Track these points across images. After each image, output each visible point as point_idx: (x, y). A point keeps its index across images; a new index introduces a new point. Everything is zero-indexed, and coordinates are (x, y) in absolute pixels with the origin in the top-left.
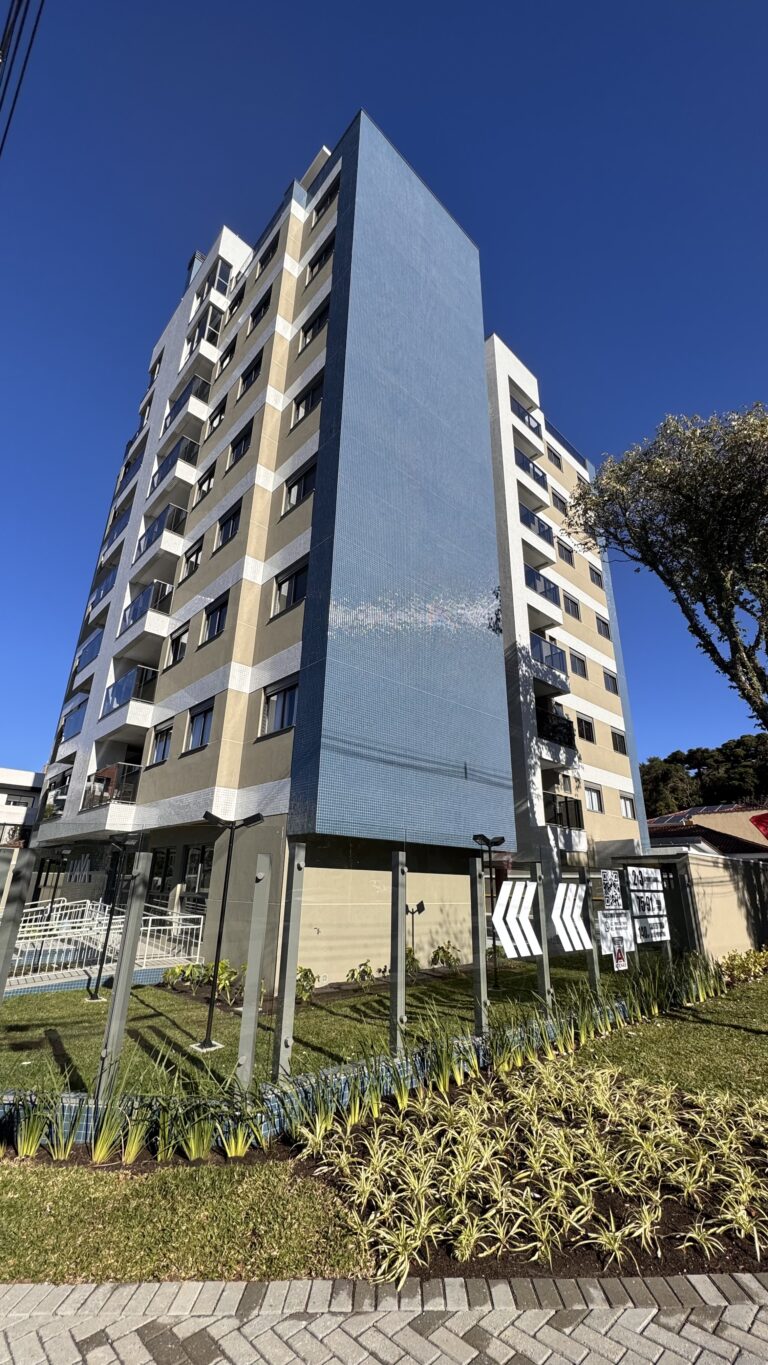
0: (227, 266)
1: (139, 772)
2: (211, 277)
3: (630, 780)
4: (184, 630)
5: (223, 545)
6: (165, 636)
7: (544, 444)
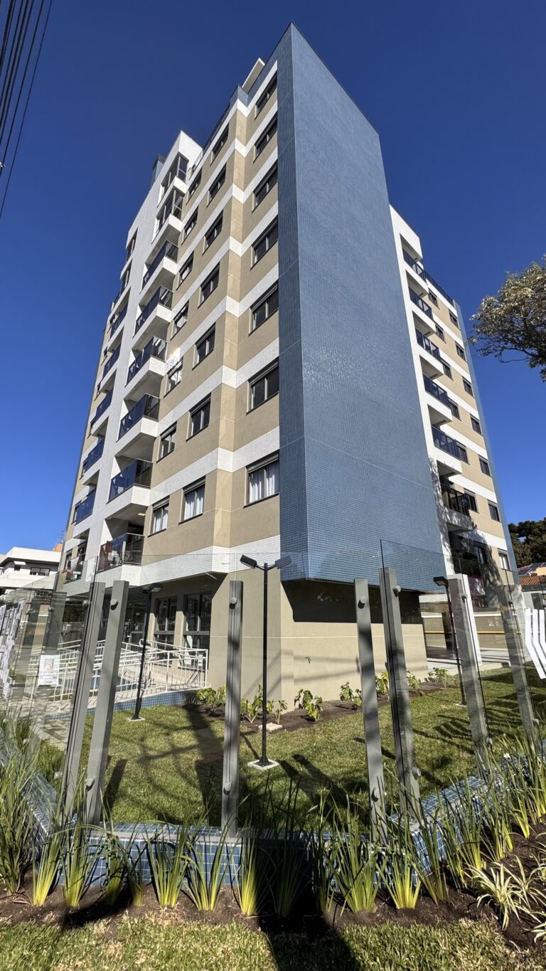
0: (185, 161)
1: (142, 540)
2: (173, 170)
3: (504, 541)
4: (172, 430)
5: (200, 361)
6: (156, 436)
7: (427, 286)
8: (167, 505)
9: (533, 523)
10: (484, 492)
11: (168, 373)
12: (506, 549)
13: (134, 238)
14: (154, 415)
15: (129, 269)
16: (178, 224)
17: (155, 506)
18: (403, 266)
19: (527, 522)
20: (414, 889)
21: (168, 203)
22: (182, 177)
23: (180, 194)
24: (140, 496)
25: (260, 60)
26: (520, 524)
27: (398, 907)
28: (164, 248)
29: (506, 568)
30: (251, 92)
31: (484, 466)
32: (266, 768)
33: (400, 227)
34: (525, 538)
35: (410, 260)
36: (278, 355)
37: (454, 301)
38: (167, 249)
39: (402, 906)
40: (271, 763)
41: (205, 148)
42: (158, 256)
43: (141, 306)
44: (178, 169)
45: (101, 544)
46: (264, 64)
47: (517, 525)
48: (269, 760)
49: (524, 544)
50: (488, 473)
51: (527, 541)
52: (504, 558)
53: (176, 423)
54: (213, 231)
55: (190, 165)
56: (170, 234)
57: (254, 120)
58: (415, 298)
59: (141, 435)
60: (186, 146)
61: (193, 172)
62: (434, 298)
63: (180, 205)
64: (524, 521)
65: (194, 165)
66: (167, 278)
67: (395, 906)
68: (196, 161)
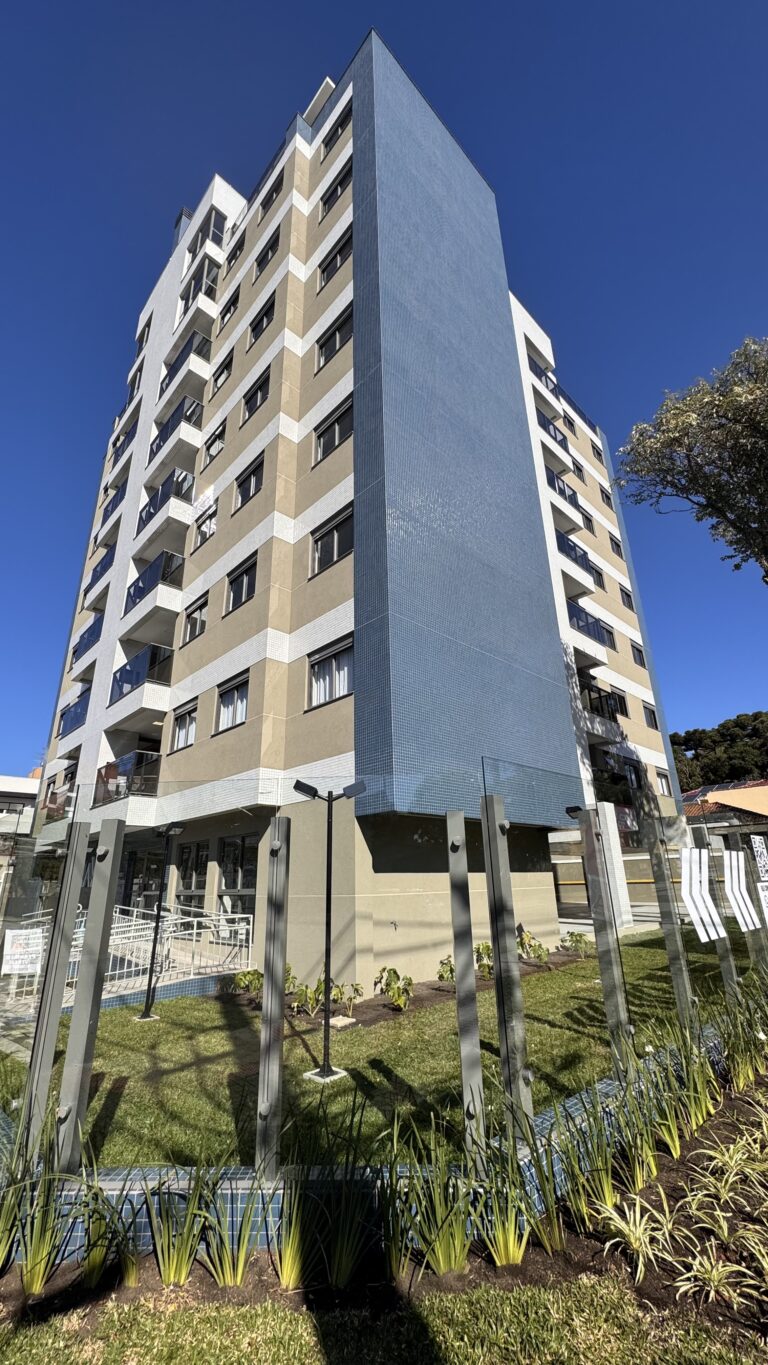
0: (221, 218)
1: (158, 760)
2: (204, 229)
3: (664, 756)
4: (202, 602)
5: (243, 505)
6: (179, 611)
7: (561, 406)
8: (195, 710)
9: (704, 731)
10: (638, 690)
11: (197, 521)
12: (667, 768)
13: (148, 324)
14: (176, 581)
15: (140, 369)
16: (212, 308)
17: (178, 711)
18: (528, 378)
19: (696, 731)
20: (521, 1237)
21: (197, 277)
22: (218, 241)
23: (214, 264)
24: (155, 697)
25: (328, 79)
26: (687, 733)
27: (498, 1264)
28: (190, 341)
29: (666, 793)
30: (316, 125)
31: (638, 654)
32: (328, 1080)
33: (524, 324)
34: (693, 752)
35: (538, 369)
36: (352, 498)
37: (598, 428)
38: (196, 342)
39: (504, 1263)
40: (336, 1073)
41: (250, 200)
42: (182, 352)
43: (158, 424)
44: (212, 228)
45: (98, 767)
46: (334, 86)
47: (683, 735)
48: (334, 1068)
49: (692, 760)
50: (642, 664)
51: (696, 757)
52: (663, 780)
53: (207, 592)
54: (262, 319)
55: (229, 224)
56: (200, 321)
57: (319, 165)
58: (545, 422)
59: (157, 609)
60: (223, 196)
61: (233, 233)
62: (570, 424)
63: (214, 281)
64: (691, 730)
65: (235, 224)
66: (194, 384)
67: (494, 1262)
68: (238, 218)
